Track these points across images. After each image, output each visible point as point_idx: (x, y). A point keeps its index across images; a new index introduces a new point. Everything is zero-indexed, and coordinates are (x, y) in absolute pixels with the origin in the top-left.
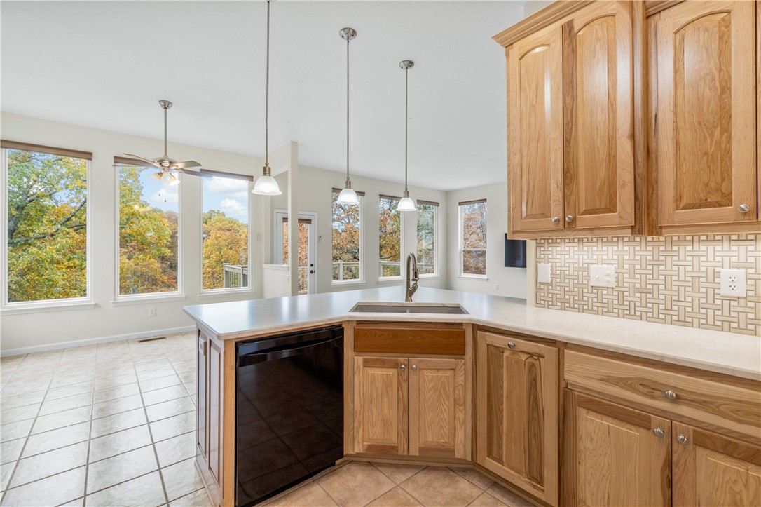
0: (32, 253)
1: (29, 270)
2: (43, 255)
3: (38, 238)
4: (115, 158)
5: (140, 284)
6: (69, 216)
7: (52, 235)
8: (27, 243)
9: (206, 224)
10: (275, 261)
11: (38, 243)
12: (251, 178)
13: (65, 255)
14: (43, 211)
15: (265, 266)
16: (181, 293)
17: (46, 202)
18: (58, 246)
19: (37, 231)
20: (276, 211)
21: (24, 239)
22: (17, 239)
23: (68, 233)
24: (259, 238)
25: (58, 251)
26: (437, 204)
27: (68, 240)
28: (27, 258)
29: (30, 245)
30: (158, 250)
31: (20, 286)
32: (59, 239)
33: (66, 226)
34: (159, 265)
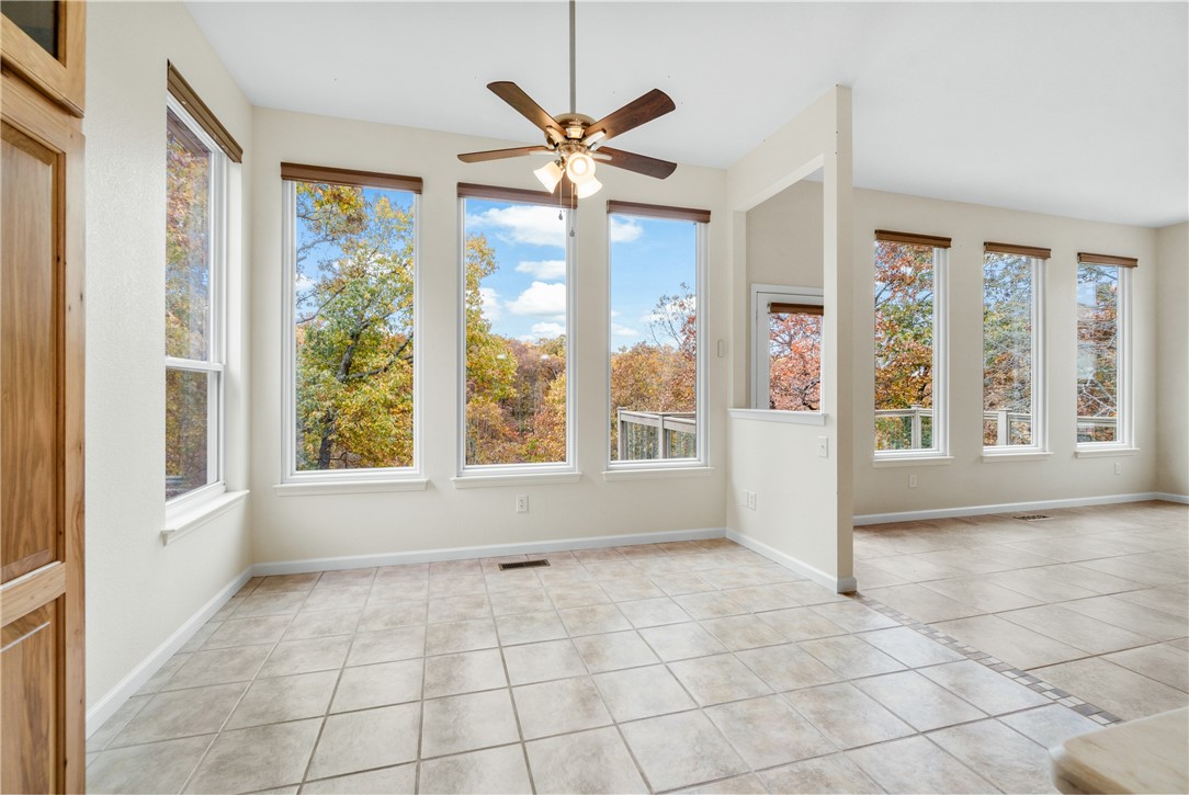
0: (365, 393)
1: (362, 414)
2: (377, 395)
3: (370, 374)
4: (460, 185)
5: (478, 436)
6: (402, 345)
7: (386, 369)
8: (361, 379)
9: (556, 353)
10: (753, 403)
11: (372, 381)
12: (703, 216)
13: (397, 395)
14: (377, 338)
15: (735, 413)
16: (571, 466)
17: (381, 329)
18: (390, 384)
19: (370, 364)
20: (755, 287)
21: (359, 375)
22: (353, 375)
23: (402, 366)
24: (719, 349)
25: (391, 390)
26: (1130, 262)
27: (401, 375)
28: (361, 399)
29: (364, 382)
30: (501, 390)
31: (355, 433)
32: (392, 375)
33: (400, 358)
34: (500, 411)
